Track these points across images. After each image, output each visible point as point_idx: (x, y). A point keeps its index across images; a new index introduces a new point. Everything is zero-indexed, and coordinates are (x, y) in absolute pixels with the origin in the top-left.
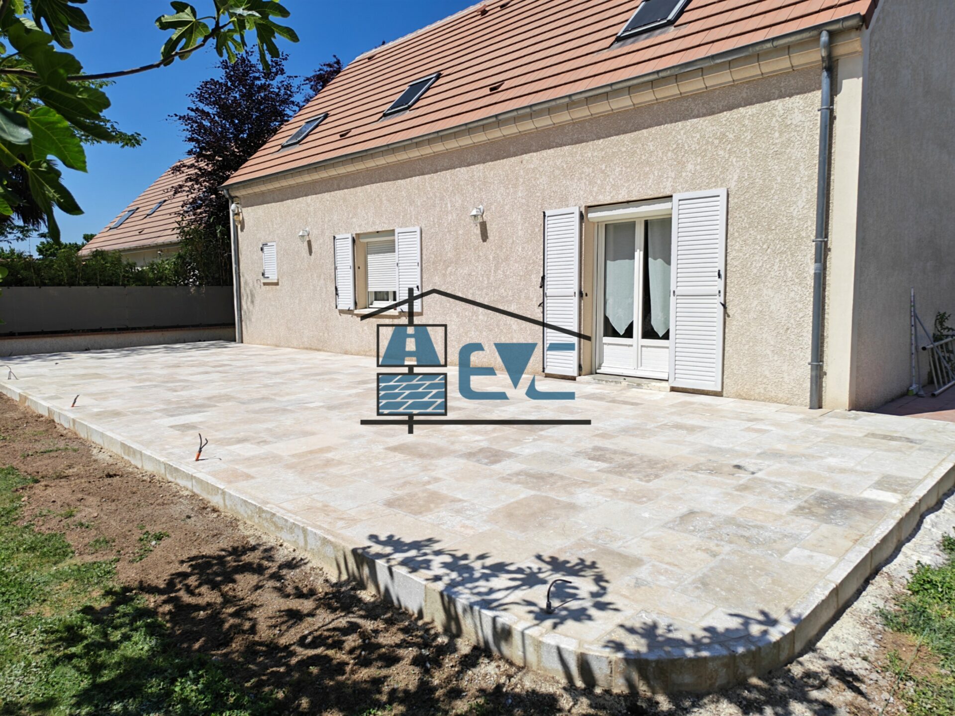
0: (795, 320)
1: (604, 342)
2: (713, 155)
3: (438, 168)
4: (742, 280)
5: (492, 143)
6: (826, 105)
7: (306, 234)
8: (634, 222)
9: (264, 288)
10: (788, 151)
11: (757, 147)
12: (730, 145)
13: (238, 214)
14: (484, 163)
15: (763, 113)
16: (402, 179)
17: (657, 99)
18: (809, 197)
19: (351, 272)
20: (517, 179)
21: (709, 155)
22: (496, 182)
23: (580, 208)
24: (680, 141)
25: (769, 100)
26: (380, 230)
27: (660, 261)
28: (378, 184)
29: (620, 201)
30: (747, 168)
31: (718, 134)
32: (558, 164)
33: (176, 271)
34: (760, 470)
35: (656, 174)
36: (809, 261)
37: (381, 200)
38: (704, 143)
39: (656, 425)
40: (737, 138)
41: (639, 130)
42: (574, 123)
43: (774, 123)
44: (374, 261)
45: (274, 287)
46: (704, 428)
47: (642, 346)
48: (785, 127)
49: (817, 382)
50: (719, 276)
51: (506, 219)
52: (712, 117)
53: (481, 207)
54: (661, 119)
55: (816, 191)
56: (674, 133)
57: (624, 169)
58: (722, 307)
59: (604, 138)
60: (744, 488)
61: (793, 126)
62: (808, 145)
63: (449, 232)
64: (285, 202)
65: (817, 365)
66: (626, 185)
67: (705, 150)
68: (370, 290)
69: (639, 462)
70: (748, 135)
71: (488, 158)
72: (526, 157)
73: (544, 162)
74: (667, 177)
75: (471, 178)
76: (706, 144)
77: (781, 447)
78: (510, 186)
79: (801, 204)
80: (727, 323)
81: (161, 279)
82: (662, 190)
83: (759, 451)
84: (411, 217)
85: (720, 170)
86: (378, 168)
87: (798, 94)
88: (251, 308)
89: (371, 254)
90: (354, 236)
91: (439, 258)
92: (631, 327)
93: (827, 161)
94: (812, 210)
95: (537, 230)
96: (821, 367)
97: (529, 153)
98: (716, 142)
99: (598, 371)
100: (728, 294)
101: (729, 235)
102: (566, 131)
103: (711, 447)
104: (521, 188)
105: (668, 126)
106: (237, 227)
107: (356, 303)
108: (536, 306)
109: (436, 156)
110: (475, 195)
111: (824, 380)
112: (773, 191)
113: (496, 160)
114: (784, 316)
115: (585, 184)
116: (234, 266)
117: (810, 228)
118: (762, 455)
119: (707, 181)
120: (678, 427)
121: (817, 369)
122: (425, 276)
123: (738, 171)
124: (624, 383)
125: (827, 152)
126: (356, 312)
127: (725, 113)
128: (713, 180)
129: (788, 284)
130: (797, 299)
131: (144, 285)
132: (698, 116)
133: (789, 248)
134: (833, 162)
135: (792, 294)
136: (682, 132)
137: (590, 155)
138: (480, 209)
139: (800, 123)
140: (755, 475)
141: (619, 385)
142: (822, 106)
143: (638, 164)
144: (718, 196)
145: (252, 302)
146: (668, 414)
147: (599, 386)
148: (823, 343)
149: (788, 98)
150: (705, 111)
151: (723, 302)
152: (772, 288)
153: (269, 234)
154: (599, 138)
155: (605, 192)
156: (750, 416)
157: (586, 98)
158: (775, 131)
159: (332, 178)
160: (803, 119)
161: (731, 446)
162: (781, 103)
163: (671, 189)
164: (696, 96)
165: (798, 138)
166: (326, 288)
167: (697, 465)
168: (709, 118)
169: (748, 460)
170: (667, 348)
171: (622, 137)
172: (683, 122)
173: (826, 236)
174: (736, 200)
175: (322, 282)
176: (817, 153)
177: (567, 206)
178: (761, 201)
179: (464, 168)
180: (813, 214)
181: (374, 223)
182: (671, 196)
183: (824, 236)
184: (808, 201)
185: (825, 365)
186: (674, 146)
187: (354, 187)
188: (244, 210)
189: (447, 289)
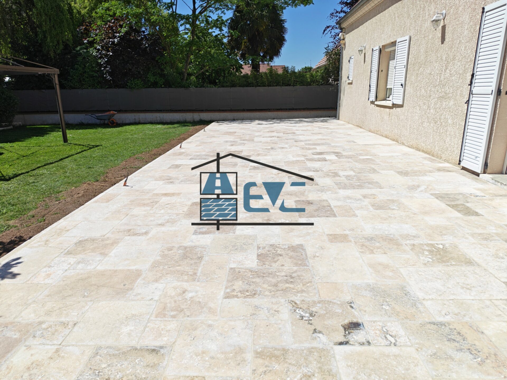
7: (364, 49)
9: (348, 85)
13: (343, 39)
26: (392, 41)
44: (391, 64)
45: (351, 85)
51: (458, 21)
53: (443, 11)
63: (424, 37)
68: (388, 87)
84: (407, 28)
88: (343, 99)
89: (390, 60)
91: (417, 61)
107: (377, 97)
108: (465, 104)
110: (443, 1)
122: (407, 76)
126: (376, 103)
138: (443, 14)
145: (344, 95)
153: (352, 51)
187: (385, 10)
188: (346, 36)
189: (417, 86)
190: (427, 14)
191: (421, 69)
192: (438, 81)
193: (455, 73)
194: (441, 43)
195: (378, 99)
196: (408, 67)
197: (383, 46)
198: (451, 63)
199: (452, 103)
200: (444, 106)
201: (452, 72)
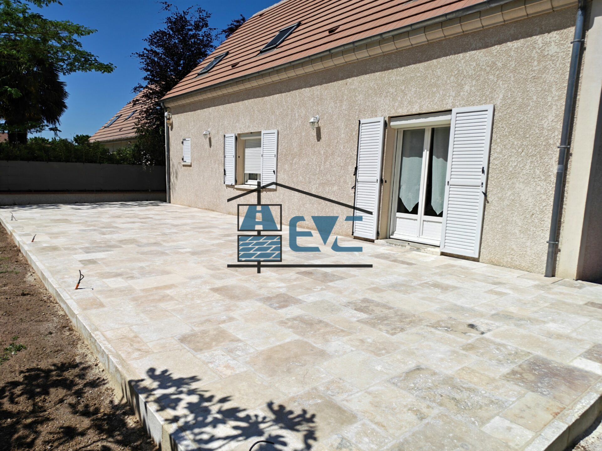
0: (539, 208)
1: (397, 216)
2: (485, 79)
3: (291, 88)
4: (500, 175)
5: (327, 70)
6: (578, 39)
7: (208, 133)
8: (424, 129)
9: (183, 168)
10: (543, 76)
11: (519, 73)
12: (498, 72)
13: (169, 119)
14: (321, 85)
15: (526, 46)
16: (267, 96)
17: (445, 36)
18: (558, 112)
19: (234, 159)
20: (342, 96)
21: (482, 79)
22: (328, 99)
23: (384, 118)
24: (461, 68)
25: (531, 36)
26: (252, 131)
27: (441, 159)
28: (253, 100)
29: (414, 113)
30: (511, 89)
31: (490, 63)
32: (371, 85)
33: (134, 155)
34: (489, 330)
35: (441, 94)
36: (554, 163)
37: (254, 110)
38: (479, 69)
39: (419, 283)
40: (504, 66)
41: (431, 60)
42: (384, 55)
43: (534, 54)
44: (249, 152)
45: (189, 167)
46: (455, 288)
47: (424, 221)
48: (543, 57)
49: (552, 256)
50: (483, 172)
51: (334, 125)
52: (486, 49)
53: (317, 116)
54: (447, 52)
55: (563, 108)
56: (456, 62)
57: (418, 89)
58: (483, 195)
59: (404, 66)
60: (470, 348)
61: (549, 56)
62: (561, 71)
63: (296, 133)
64: (196, 111)
65: (553, 244)
66: (419, 101)
67: (479, 76)
68: (246, 172)
69: (393, 315)
70: (513, 64)
71: (324, 81)
72: (349, 80)
73: (361, 84)
74: (449, 96)
75: (312, 95)
76: (480, 71)
77: (513, 309)
78: (338, 101)
79: (550, 118)
80: (486, 208)
81: (123, 160)
82: (445, 106)
83: (493, 312)
84: (272, 122)
85: (490, 90)
86: (253, 89)
87: (555, 30)
88: (175, 181)
89: (247, 148)
90: (237, 135)
91: (289, 152)
92: (417, 206)
93: (575, 84)
94: (559, 123)
95: (354, 134)
96: (557, 245)
97: (352, 77)
98: (488, 69)
99: (391, 237)
100: (488, 186)
101: (493, 141)
102: (378, 61)
103: (455, 305)
104: (345, 103)
105: (452, 57)
106: (169, 127)
107: (236, 181)
108: (351, 189)
109: (290, 80)
110: (314, 108)
111: (558, 255)
112: (529, 108)
113: (329, 82)
114: (531, 204)
115: (389, 100)
116: (166, 153)
117: (556, 137)
118: (496, 316)
119: (479, 99)
120: (436, 285)
121: (553, 247)
122: (279, 164)
123: (503, 91)
124: (408, 247)
125: (575, 77)
126: (236, 186)
127: (496, 46)
128: (484, 98)
129: (536, 180)
130: (542, 192)
131: (113, 163)
132: (475, 50)
133: (539, 152)
134: (580, 84)
135: (539, 188)
136: (463, 61)
137: (394, 79)
138: (316, 118)
139: (556, 53)
140: (484, 335)
141: (404, 248)
142: (574, 39)
143: (429, 86)
144: (487, 111)
145: (176, 177)
146: (432, 274)
147: (390, 248)
148: (559, 227)
149: (547, 34)
150: (481, 45)
151: (484, 191)
152: (523, 182)
153: (187, 133)
154: (401, 67)
155: (403, 106)
156: (495, 280)
157: (393, 36)
158: (535, 61)
159: (224, 95)
160: (558, 50)
161: (472, 305)
162: (541, 38)
163: (451, 105)
164: (474, 34)
165: (553, 65)
166: (219, 170)
167: (439, 321)
168: (484, 50)
169: (482, 320)
170: (441, 223)
171: (418, 65)
172: (464, 53)
173: (569, 144)
174: (500, 114)
175: (217, 165)
176: (567, 77)
177: (376, 116)
178: (520, 115)
179: (308, 89)
180: (559, 126)
181: (249, 126)
182: (451, 111)
183: (567, 144)
184: (557, 116)
185: (560, 244)
186: (456, 72)
187: (238, 101)
188: (173, 116)
189: (293, 174)
190: (297, 115)
191: (295, 159)
192: (318, 170)
193: (335, 165)
194: (316, 140)
195: (238, 183)
196: (279, 157)
197: (238, 134)
198: (331, 157)
199: (335, 188)
200: (327, 190)
201: (333, 164)
